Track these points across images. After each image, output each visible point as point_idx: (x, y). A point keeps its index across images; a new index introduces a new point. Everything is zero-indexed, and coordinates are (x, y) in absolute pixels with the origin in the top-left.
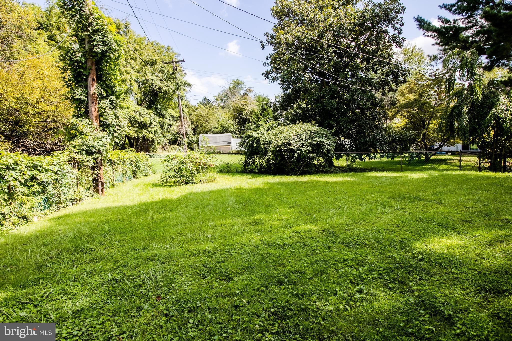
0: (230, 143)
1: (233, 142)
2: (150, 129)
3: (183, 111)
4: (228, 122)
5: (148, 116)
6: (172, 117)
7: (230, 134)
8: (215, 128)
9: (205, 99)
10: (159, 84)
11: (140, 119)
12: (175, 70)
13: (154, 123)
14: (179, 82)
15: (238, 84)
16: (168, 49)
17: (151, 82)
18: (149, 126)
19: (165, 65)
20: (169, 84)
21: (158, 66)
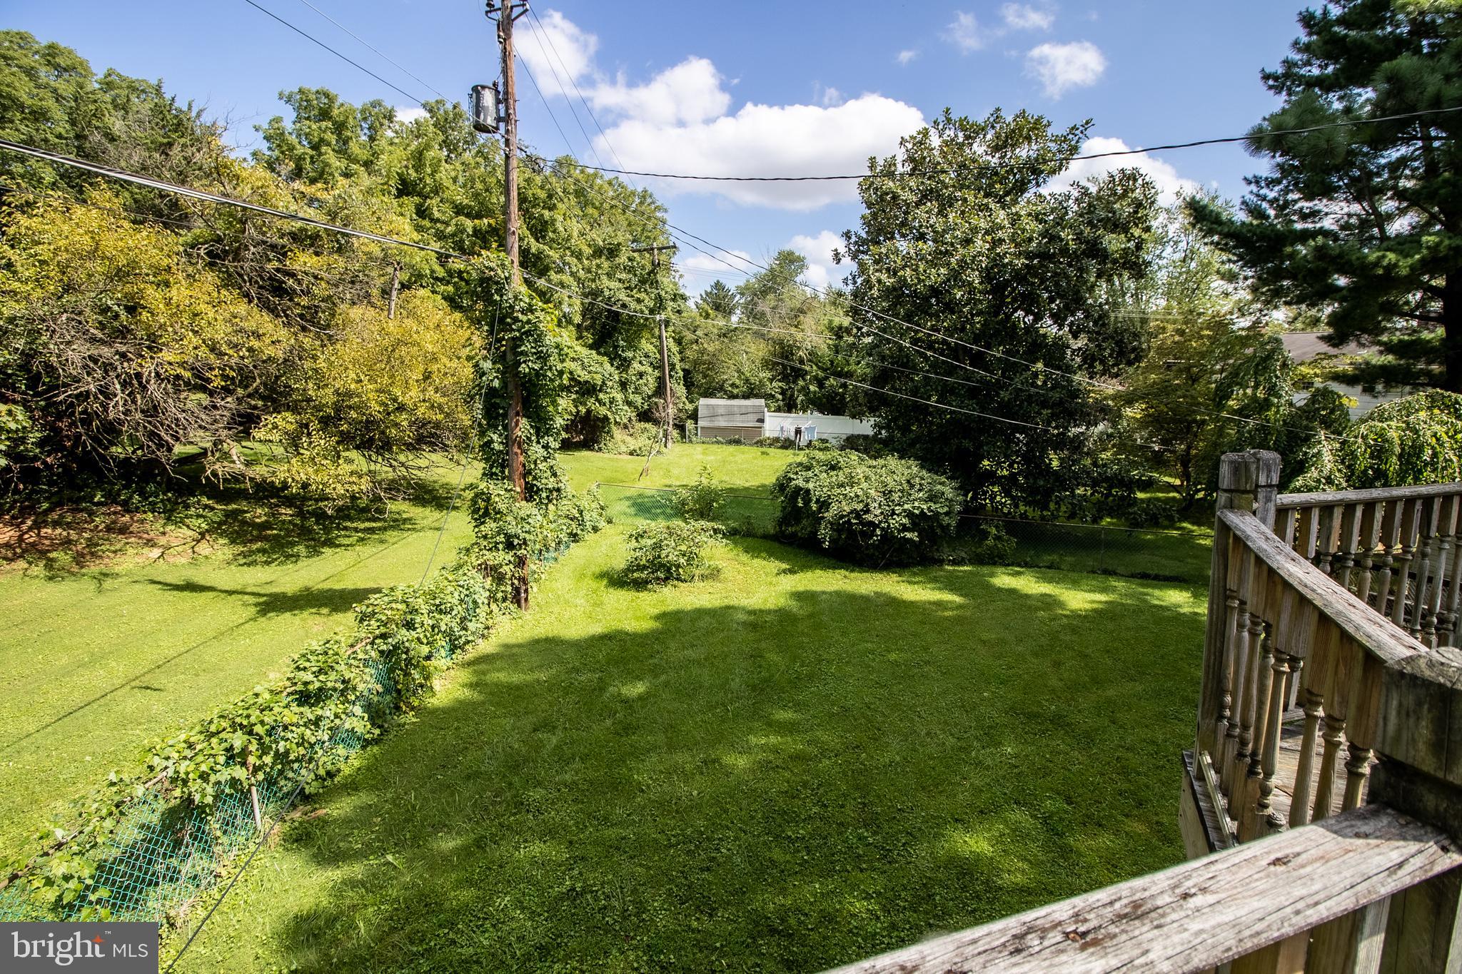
0: (762, 421)
1: (767, 419)
2: (601, 396)
3: (669, 350)
4: (762, 375)
5: (599, 369)
6: (647, 356)
7: (763, 401)
8: (733, 385)
9: (718, 285)
10: (622, 296)
11: (583, 376)
12: (656, 265)
13: (609, 384)
14: (663, 293)
15: (792, 262)
16: (644, 197)
17: (607, 293)
18: (600, 391)
19: (636, 255)
20: (642, 296)
21: (622, 259)
